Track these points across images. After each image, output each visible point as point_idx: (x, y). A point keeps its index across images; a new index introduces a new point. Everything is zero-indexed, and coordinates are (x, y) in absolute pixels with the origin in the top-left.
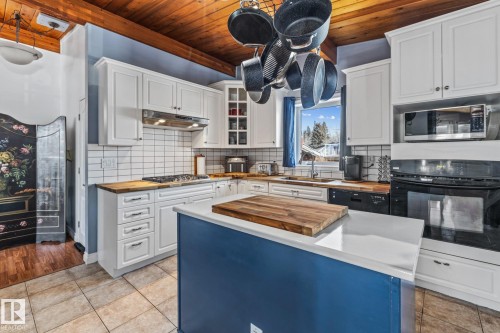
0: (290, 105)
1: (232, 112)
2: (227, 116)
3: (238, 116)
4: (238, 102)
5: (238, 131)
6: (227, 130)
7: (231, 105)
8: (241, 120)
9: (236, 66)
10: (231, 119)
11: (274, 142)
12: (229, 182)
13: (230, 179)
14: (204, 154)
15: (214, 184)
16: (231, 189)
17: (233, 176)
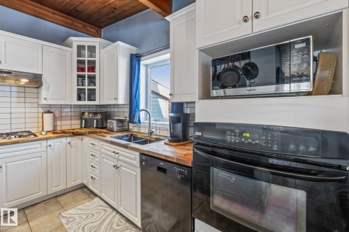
0: (135, 62)
1: (80, 69)
2: (75, 73)
3: (86, 73)
4: (86, 59)
5: (86, 87)
6: (75, 87)
7: (79, 62)
8: (89, 77)
9: (101, 28)
10: (79, 76)
11: (116, 99)
12: (69, 139)
13: (70, 136)
14: (52, 110)
15: (44, 143)
16: (72, 147)
17: (73, 133)
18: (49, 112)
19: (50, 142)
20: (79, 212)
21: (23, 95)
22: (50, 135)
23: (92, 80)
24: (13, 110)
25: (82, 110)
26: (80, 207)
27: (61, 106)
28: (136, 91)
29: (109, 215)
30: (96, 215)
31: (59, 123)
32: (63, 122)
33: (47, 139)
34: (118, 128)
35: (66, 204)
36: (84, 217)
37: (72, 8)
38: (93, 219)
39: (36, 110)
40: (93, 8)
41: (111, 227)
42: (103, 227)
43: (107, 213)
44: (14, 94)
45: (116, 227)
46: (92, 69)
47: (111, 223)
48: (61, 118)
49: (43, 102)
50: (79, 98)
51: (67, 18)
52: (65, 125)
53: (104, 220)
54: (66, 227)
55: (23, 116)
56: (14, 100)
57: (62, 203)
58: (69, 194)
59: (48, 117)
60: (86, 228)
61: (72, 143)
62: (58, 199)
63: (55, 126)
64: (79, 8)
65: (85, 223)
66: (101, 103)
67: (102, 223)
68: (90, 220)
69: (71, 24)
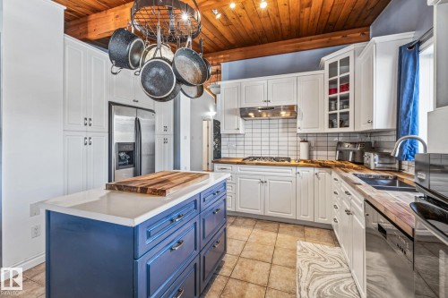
0: (407, 58)
1: (332, 91)
2: (327, 96)
3: (338, 94)
4: (339, 77)
5: (338, 111)
6: (327, 113)
7: (331, 83)
8: (342, 98)
9: (369, 25)
10: (331, 99)
11: (370, 122)
12: (317, 170)
13: (317, 167)
14: (309, 139)
15: (294, 169)
16: (319, 179)
17: (320, 164)
18: (304, 141)
19: (299, 170)
20: (315, 249)
21: (286, 125)
22: (302, 163)
23: (345, 100)
24: (280, 139)
25: (341, 139)
26: (318, 245)
27: (317, 135)
28: (408, 107)
29: (343, 272)
30: (329, 263)
31: (315, 153)
32: (319, 153)
33: (296, 166)
34: (381, 165)
35: (309, 236)
36: (316, 256)
37: (324, 25)
38: (324, 264)
39: (295, 139)
40: (344, 11)
41: (337, 284)
42: (328, 277)
43: (341, 269)
44: (281, 126)
45: (341, 288)
46: (345, 87)
47: (340, 281)
48: (317, 148)
49: (299, 131)
50: (332, 125)
51: (323, 38)
52: (320, 156)
53: (334, 273)
54: (298, 253)
55: (286, 144)
56: (281, 130)
57: (306, 233)
58: (316, 230)
59: (303, 147)
60: (313, 266)
61: (320, 175)
62: (306, 229)
63: (310, 155)
64: (330, 21)
65: (314, 261)
66: (357, 130)
67: (329, 273)
68: (320, 262)
69: (328, 42)
